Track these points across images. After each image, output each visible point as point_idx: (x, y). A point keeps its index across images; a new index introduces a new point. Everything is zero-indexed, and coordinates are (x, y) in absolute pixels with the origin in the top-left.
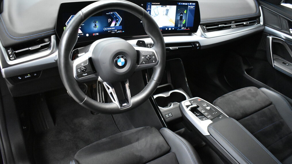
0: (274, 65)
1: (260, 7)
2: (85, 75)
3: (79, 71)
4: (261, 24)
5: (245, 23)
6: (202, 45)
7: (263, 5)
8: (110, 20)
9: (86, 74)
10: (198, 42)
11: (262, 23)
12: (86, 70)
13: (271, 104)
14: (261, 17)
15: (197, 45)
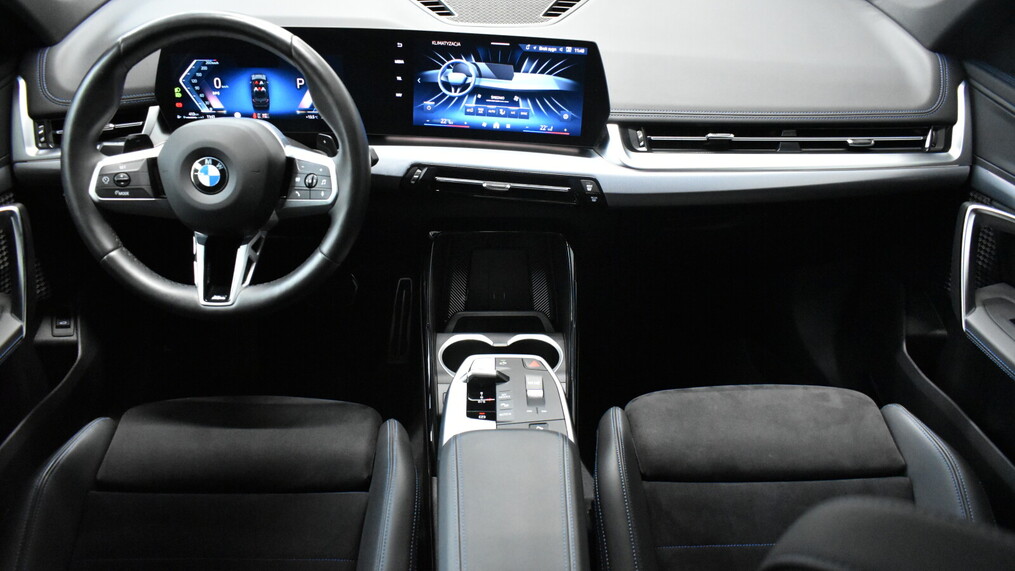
0: (967, 322)
1: (961, 89)
2: (121, 194)
3: (106, 180)
4: (950, 156)
5: (850, 141)
6: (606, 189)
7: (979, 83)
8: (300, 82)
9: (127, 193)
10: (595, 181)
11: (956, 151)
12: (128, 182)
13: (902, 471)
14: (955, 128)
15: (589, 188)
